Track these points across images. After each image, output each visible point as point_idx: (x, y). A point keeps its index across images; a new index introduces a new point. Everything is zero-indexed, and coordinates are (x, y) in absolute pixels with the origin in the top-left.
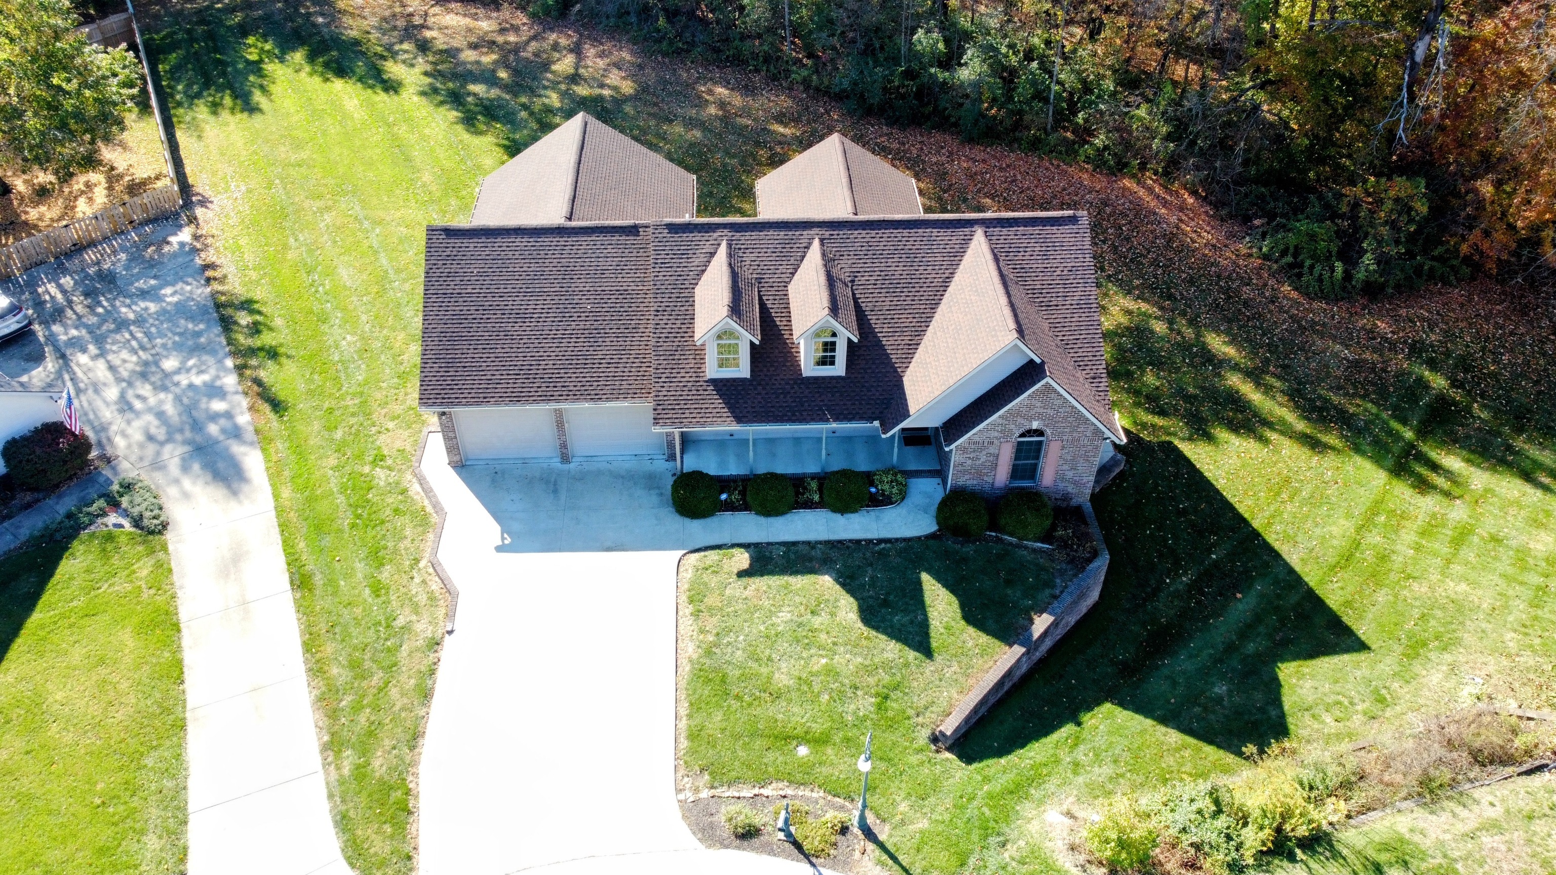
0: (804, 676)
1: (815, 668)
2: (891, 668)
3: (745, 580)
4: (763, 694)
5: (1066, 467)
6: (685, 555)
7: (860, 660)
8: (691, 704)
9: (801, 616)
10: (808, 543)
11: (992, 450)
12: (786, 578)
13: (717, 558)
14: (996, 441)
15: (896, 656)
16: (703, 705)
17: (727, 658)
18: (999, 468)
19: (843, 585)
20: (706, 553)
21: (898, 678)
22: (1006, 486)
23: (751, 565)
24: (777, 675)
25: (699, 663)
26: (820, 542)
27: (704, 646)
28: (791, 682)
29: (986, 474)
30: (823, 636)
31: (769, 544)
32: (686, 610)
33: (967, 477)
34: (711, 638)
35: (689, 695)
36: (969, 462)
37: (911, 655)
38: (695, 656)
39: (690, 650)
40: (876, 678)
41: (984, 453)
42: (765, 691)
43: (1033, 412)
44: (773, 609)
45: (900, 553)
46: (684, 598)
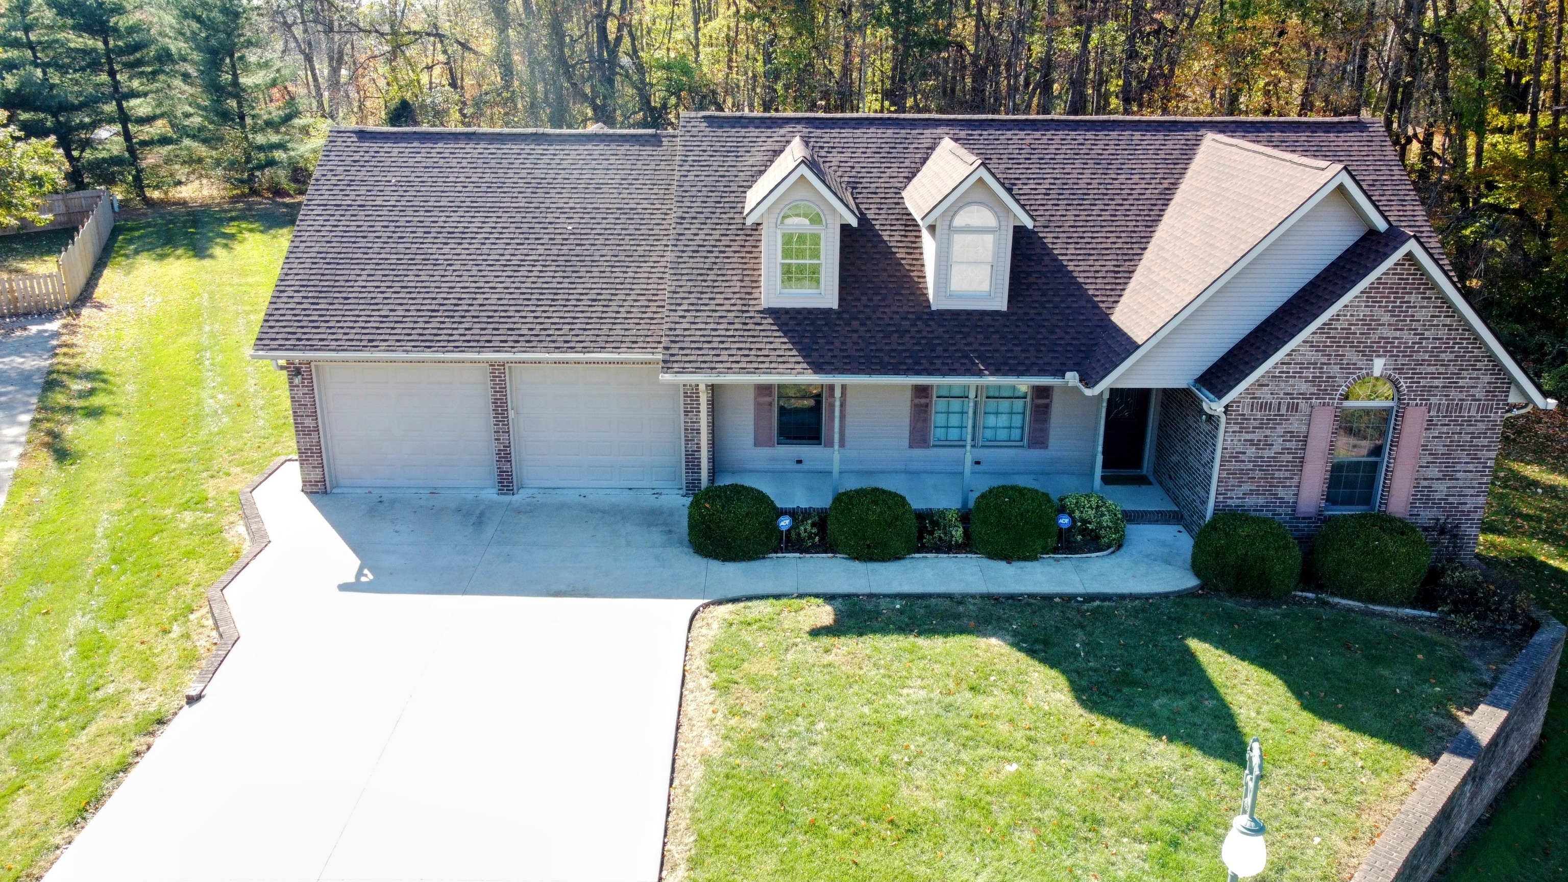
0: (970, 793)
1: (993, 781)
2: (1172, 786)
3: (826, 641)
4: (873, 825)
5: (1433, 472)
6: (706, 606)
7: (1092, 769)
8: (701, 837)
9: (949, 693)
10: (949, 597)
11: (1296, 424)
12: (911, 638)
13: (770, 609)
14: (1303, 405)
15: (1178, 766)
16: (730, 842)
17: (790, 757)
18: (1307, 468)
19: (1031, 653)
20: (750, 604)
21: (1192, 806)
22: (1320, 512)
23: (835, 621)
24: (905, 792)
25: (723, 764)
26: (973, 596)
27: (737, 736)
28: (940, 804)
29: (1282, 483)
30: (1002, 728)
31: (871, 596)
32: (701, 682)
33: (1246, 487)
34: (752, 724)
35: (696, 821)
36: (1251, 451)
37: (1212, 766)
38: (717, 753)
39: (706, 742)
40: (1141, 805)
41: (1280, 430)
42: (878, 819)
43: (1375, 337)
44: (887, 681)
45: (1135, 613)
46: (698, 663)
